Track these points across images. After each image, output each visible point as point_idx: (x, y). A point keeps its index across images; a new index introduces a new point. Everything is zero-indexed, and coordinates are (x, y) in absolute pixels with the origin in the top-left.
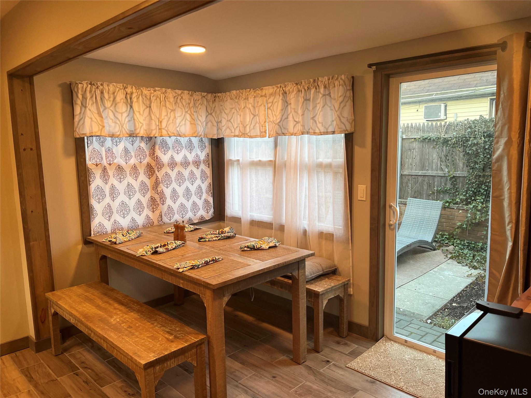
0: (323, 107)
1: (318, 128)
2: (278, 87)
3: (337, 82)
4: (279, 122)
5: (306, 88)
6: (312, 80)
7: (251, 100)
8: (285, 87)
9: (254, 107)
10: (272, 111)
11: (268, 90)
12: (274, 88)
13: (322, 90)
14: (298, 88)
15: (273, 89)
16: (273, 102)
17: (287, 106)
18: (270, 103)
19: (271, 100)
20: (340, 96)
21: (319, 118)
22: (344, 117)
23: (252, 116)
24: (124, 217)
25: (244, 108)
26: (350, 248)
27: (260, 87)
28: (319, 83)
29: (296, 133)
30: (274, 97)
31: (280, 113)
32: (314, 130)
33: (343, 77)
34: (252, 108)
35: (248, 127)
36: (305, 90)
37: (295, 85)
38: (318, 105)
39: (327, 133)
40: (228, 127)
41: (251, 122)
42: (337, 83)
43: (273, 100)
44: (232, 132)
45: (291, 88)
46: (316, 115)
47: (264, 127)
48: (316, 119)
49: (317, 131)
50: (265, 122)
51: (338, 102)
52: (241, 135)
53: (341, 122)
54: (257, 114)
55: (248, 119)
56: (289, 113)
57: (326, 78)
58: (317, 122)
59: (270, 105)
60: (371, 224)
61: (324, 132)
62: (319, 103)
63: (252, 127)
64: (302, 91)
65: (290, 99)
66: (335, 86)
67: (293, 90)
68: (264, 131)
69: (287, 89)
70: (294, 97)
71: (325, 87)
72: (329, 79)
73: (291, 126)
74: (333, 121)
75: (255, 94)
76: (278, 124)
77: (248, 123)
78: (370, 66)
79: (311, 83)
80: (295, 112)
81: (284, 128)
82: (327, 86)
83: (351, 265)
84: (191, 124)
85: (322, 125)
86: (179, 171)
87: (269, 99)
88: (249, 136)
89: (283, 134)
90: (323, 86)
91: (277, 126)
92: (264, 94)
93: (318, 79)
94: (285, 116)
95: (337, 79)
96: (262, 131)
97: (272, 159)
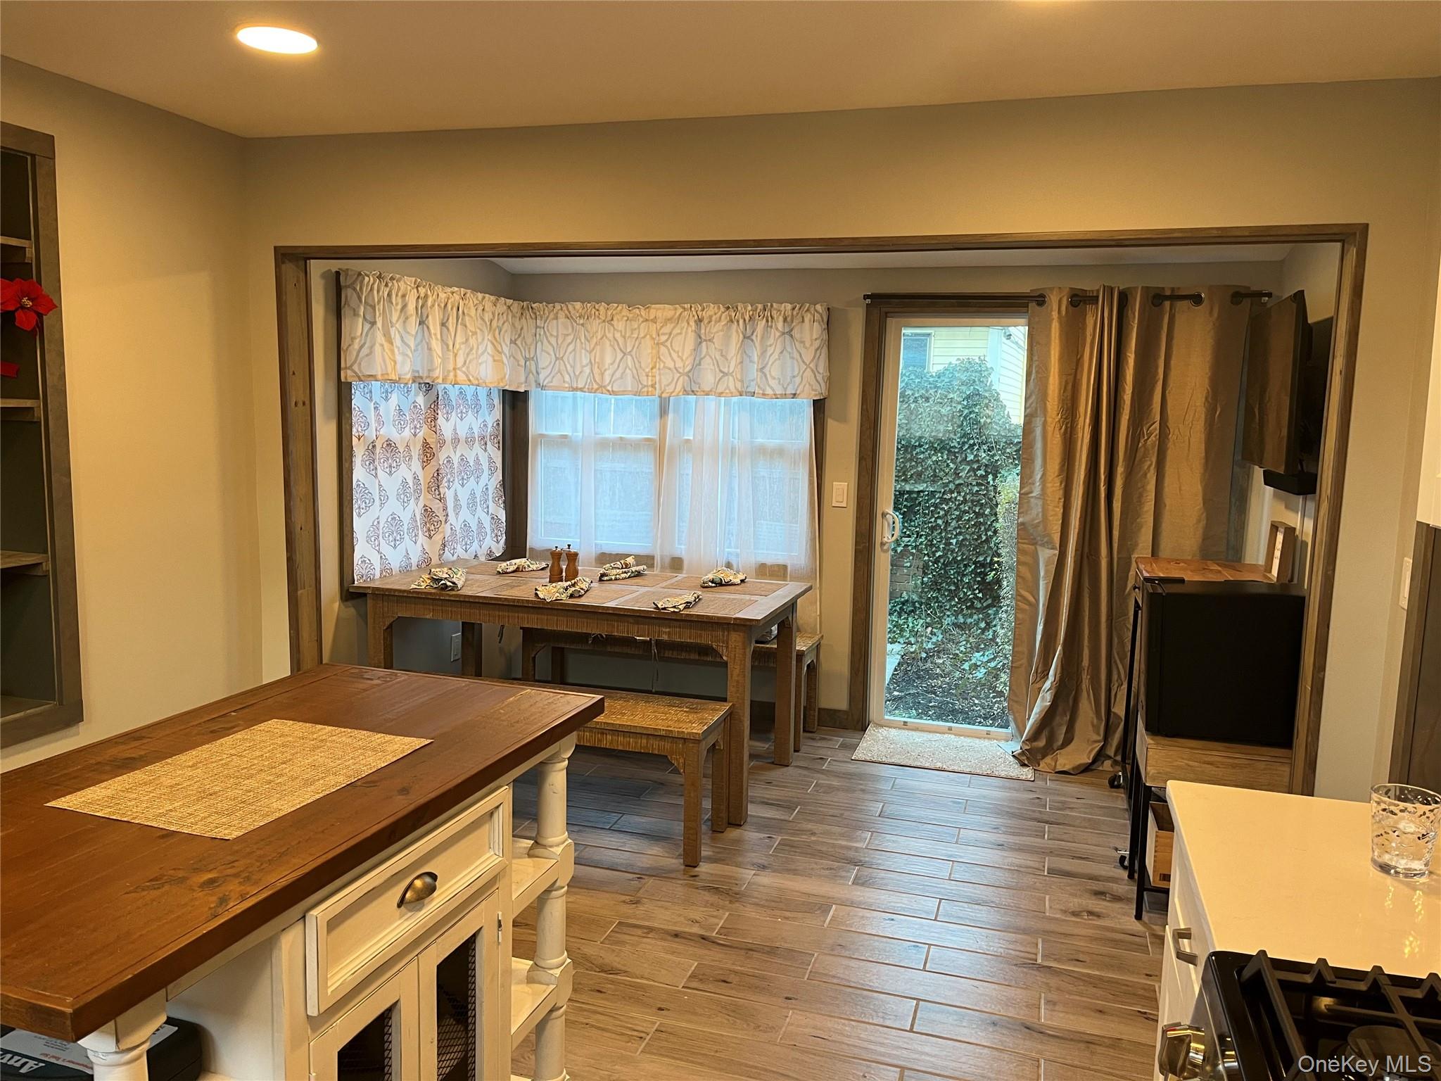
0: (782, 352)
1: (771, 388)
2: (684, 308)
3: (809, 315)
4: (689, 371)
5: (747, 318)
6: (760, 306)
7: (620, 325)
8: (703, 310)
9: (624, 337)
10: (669, 350)
11: (662, 311)
12: (676, 309)
13: (780, 325)
14: (730, 316)
15: (673, 312)
16: (670, 334)
17: (700, 343)
18: (664, 334)
19: (667, 329)
20: (816, 339)
21: (774, 370)
22: (819, 373)
23: (620, 355)
25: (601, 338)
26: (818, 585)
27: (645, 304)
28: (774, 312)
29: (722, 393)
30: (673, 325)
31: (691, 354)
32: (764, 391)
33: (818, 307)
34: (621, 341)
35: (607, 373)
36: (745, 320)
37: (722, 309)
38: (769, 348)
39: (784, 396)
40: (559, 371)
41: (618, 366)
42: (808, 317)
43: (673, 329)
44: (564, 382)
45: (715, 314)
46: (767, 364)
47: (650, 378)
48: (766, 370)
49: (769, 391)
50: (652, 369)
51: (813, 349)
52: (597, 389)
53: (817, 381)
54: (628, 350)
55: (608, 360)
56: (702, 356)
57: (789, 306)
58: (768, 376)
59: (663, 338)
60: (857, 543)
61: (781, 394)
62: (771, 345)
63: (618, 374)
64: (738, 321)
65: (709, 332)
66: (803, 321)
67: (720, 318)
68: (650, 383)
69: (705, 314)
70: (722, 330)
71: (785, 320)
72: (794, 309)
73: (708, 378)
74: (794, 377)
75: (631, 315)
76: (687, 374)
77: (607, 367)
78: (866, 297)
79: (758, 311)
80: (722, 356)
81: (694, 382)
82: (789, 319)
83: (818, 613)
84: (494, 361)
85: (779, 383)
87: (662, 327)
88: (608, 391)
89: (693, 391)
90: (781, 319)
91: (686, 378)
92: (652, 317)
93: (772, 306)
94: (697, 362)
95: (808, 310)
96: (645, 384)
97: (654, 435)
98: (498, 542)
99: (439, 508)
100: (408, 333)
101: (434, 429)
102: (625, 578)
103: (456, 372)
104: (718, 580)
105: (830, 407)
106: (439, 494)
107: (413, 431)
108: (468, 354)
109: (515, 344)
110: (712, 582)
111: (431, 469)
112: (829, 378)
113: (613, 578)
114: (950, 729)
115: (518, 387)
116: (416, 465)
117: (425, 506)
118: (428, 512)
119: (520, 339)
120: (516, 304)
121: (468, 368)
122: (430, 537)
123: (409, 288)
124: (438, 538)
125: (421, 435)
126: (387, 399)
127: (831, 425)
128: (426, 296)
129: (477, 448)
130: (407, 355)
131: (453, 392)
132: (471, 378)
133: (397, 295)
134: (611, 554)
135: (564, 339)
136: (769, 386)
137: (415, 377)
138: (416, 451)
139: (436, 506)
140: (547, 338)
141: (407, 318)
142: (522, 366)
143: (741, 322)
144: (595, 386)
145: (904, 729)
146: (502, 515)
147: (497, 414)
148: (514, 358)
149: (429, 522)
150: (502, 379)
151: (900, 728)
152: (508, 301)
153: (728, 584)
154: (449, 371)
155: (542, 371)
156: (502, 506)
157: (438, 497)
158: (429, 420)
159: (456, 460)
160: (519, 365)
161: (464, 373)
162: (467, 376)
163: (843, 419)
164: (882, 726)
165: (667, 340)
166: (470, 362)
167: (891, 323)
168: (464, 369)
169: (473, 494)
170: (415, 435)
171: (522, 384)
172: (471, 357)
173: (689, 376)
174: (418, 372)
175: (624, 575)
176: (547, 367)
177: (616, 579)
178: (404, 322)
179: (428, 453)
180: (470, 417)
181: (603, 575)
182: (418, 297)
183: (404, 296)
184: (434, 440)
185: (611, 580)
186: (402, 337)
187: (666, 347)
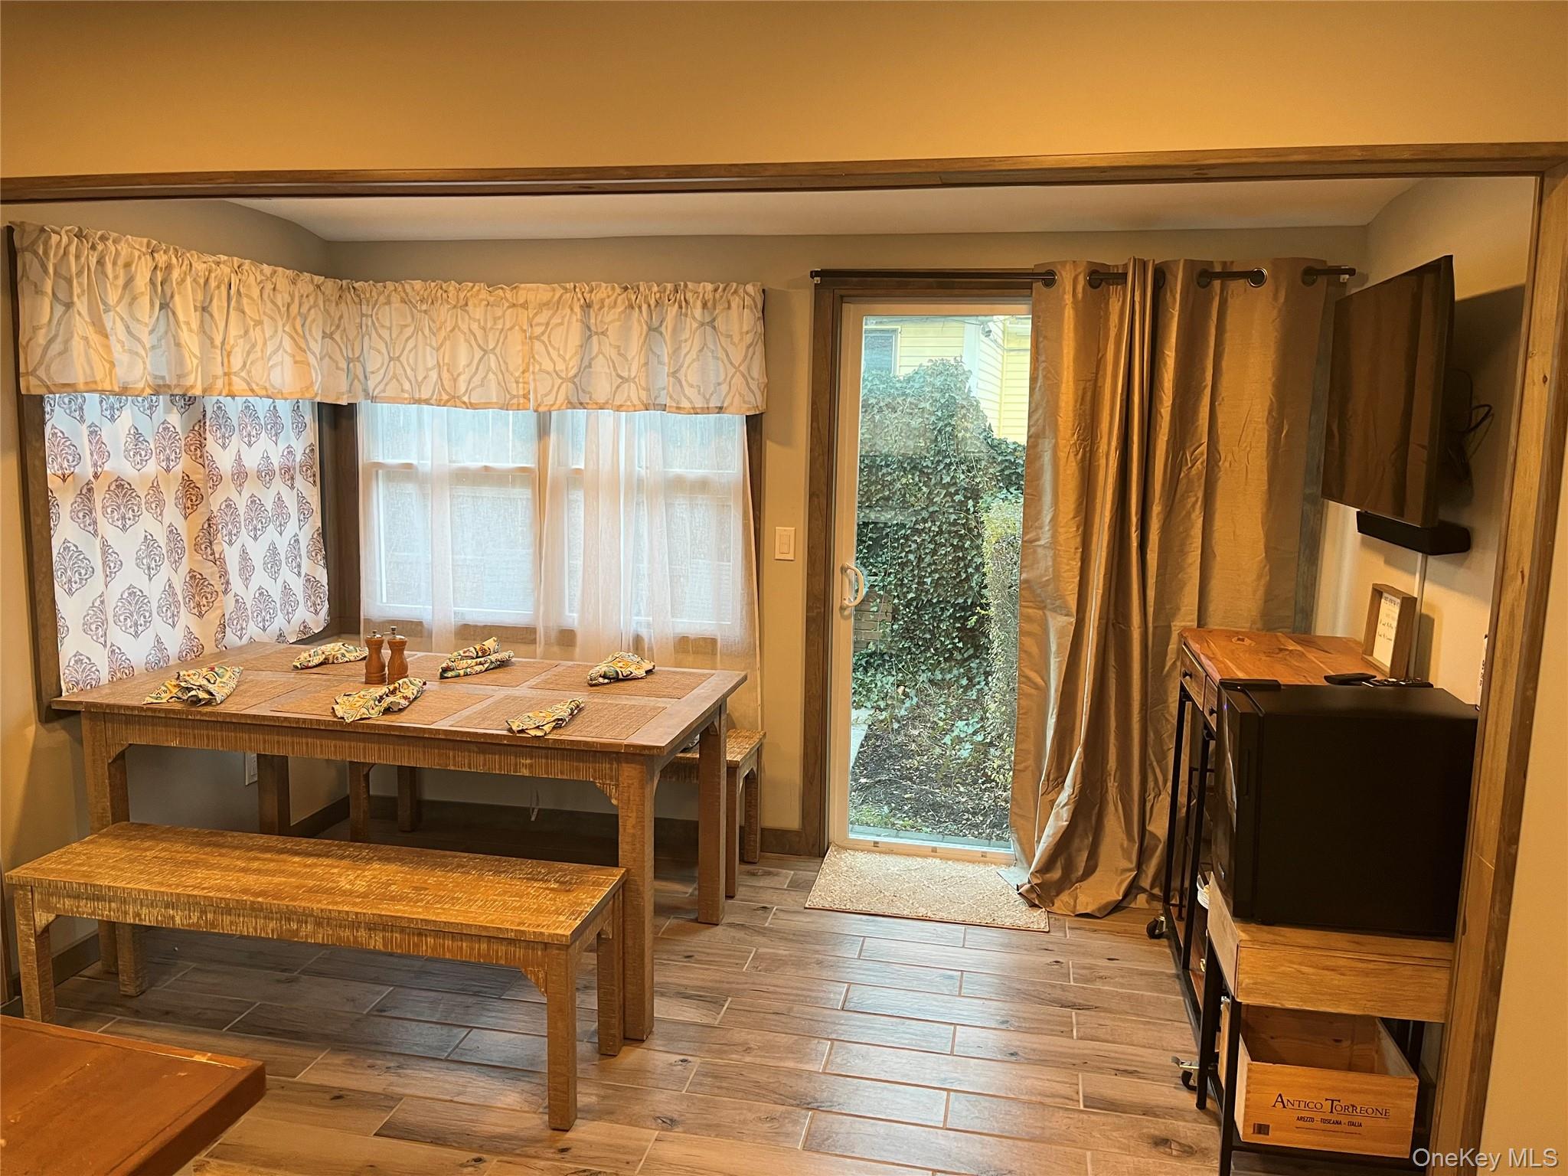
0: (701, 351)
1: (688, 399)
2: (565, 289)
3: (737, 298)
4: (575, 376)
5: (653, 302)
6: (670, 286)
7: (478, 313)
8: (591, 291)
9: (484, 329)
10: (546, 347)
11: (534, 293)
12: (554, 290)
13: (698, 312)
14: (629, 300)
15: (551, 294)
16: (548, 324)
17: (590, 337)
18: (538, 324)
19: (543, 318)
20: (747, 333)
21: (691, 375)
22: (753, 379)
23: (478, 353)
24: (136, 635)
25: (452, 330)
26: (758, 665)
27: (512, 283)
28: (689, 295)
29: (621, 406)
30: (551, 312)
31: (576, 353)
32: (678, 403)
33: (750, 288)
34: (479, 334)
35: (462, 378)
36: (649, 306)
37: (618, 290)
38: (683, 345)
39: (706, 410)
40: (395, 376)
41: (477, 369)
42: (735, 302)
43: (551, 318)
44: (403, 391)
45: (609, 297)
46: (681, 366)
47: (521, 385)
48: (681, 375)
49: (685, 404)
50: (523, 372)
51: (744, 345)
52: (448, 401)
53: (750, 388)
54: (491, 347)
55: (463, 361)
56: (594, 354)
57: (710, 287)
58: (684, 383)
59: (538, 330)
60: (809, 609)
61: (702, 408)
62: (686, 341)
63: (477, 380)
64: (640, 307)
65: (601, 321)
66: (729, 307)
67: (615, 303)
68: (521, 393)
69: (596, 297)
70: (619, 320)
71: (705, 305)
72: (716, 290)
73: (602, 387)
74: (719, 384)
75: (492, 299)
76: (572, 380)
77: (461, 370)
78: (814, 274)
79: (668, 292)
80: (620, 354)
81: (584, 391)
82: (710, 304)
83: (759, 702)
84: (296, 362)
85: (699, 391)
86: (253, 495)
87: (536, 314)
88: (464, 403)
89: (581, 404)
90: (699, 304)
91: (570, 385)
92: (521, 301)
93: (686, 286)
94: (586, 362)
95: (735, 292)
96: (515, 393)
97: (531, 464)
98: (316, 613)
99: (212, 574)
100: (138, 320)
101: (200, 461)
102: (481, 672)
103: (230, 379)
104: (612, 674)
105: (769, 426)
106: (213, 554)
107: (164, 464)
108: (249, 353)
109: (333, 339)
110: (604, 677)
111: (199, 518)
112: (767, 385)
113: (462, 672)
114: (934, 850)
115: (338, 398)
116: (172, 514)
117: (191, 570)
118: (196, 580)
119: (339, 331)
120: (330, 283)
121: (249, 372)
122: (201, 615)
123: (137, 253)
124: (213, 616)
125: (178, 469)
126: (112, 419)
127: (772, 450)
128: (169, 267)
129: (279, 485)
130: (137, 354)
131: (233, 408)
132: (254, 387)
133: (114, 264)
134: (476, 626)
135: (401, 332)
136: (685, 396)
137: (159, 386)
138: (171, 493)
139: (209, 570)
140: (376, 329)
141: (134, 299)
142: (343, 370)
143: (644, 307)
144: (445, 397)
145: (874, 852)
146: (322, 576)
147: (311, 435)
148: (330, 357)
149: (199, 595)
150: (307, 388)
151: (869, 851)
152: (316, 278)
153: (627, 678)
154: (215, 377)
155: (372, 376)
156: (322, 563)
157: (211, 558)
158: (193, 448)
159: (242, 503)
160: (338, 368)
161: (244, 380)
162: (248, 384)
163: (786, 441)
164: (846, 849)
165: (543, 333)
166: (251, 363)
167: (849, 310)
168: (243, 374)
169: (273, 549)
170: (168, 470)
171: (343, 394)
172: (252, 357)
173: (574, 383)
174: (163, 378)
175: (478, 668)
176: (379, 369)
177: (466, 675)
178: (131, 304)
179: (192, 495)
180: (264, 442)
181: (445, 670)
182: (156, 268)
183: (127, 265)
184: (201, 477)
185: (458, 676)
186: (127, 328)
187: (543, 342)
